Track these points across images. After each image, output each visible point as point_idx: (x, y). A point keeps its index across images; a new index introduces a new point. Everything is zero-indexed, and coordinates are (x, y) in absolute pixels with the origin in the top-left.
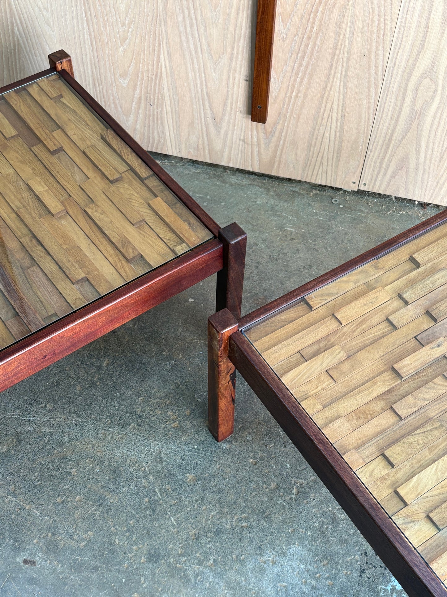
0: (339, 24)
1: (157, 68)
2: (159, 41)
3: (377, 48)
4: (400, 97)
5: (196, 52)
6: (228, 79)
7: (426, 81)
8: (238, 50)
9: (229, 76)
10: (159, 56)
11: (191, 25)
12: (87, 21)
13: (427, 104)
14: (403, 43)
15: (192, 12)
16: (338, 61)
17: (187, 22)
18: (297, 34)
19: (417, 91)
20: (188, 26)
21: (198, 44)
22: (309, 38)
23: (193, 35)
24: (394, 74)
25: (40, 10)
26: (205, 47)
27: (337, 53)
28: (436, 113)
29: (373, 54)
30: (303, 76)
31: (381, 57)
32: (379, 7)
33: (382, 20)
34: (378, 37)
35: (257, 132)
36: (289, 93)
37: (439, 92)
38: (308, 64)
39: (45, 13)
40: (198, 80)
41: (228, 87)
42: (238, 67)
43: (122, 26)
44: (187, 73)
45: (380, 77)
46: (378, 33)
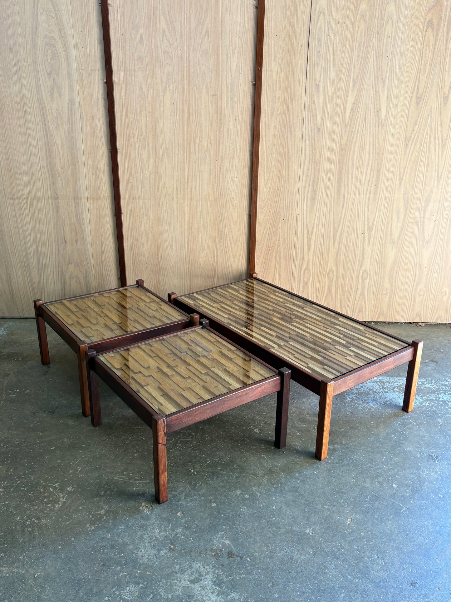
0: (276, 256)
4: (299, 278)
7: (307, 271)
10: (214, 278)
14: (297, 259)
15: (227, 260)
16: (277, 269)
18: (262, 262)
19: (304, 275)
23: (227, 267)
24: (296, 271)
25: (171, 267)
27: (276, 266)
28: (312, 282)
29: (288, 264)
31: (291, 265)
32: (288, 249)
33: (289, 253)
37: (311, 275)
45: (291, 273)
46: (289, 257)
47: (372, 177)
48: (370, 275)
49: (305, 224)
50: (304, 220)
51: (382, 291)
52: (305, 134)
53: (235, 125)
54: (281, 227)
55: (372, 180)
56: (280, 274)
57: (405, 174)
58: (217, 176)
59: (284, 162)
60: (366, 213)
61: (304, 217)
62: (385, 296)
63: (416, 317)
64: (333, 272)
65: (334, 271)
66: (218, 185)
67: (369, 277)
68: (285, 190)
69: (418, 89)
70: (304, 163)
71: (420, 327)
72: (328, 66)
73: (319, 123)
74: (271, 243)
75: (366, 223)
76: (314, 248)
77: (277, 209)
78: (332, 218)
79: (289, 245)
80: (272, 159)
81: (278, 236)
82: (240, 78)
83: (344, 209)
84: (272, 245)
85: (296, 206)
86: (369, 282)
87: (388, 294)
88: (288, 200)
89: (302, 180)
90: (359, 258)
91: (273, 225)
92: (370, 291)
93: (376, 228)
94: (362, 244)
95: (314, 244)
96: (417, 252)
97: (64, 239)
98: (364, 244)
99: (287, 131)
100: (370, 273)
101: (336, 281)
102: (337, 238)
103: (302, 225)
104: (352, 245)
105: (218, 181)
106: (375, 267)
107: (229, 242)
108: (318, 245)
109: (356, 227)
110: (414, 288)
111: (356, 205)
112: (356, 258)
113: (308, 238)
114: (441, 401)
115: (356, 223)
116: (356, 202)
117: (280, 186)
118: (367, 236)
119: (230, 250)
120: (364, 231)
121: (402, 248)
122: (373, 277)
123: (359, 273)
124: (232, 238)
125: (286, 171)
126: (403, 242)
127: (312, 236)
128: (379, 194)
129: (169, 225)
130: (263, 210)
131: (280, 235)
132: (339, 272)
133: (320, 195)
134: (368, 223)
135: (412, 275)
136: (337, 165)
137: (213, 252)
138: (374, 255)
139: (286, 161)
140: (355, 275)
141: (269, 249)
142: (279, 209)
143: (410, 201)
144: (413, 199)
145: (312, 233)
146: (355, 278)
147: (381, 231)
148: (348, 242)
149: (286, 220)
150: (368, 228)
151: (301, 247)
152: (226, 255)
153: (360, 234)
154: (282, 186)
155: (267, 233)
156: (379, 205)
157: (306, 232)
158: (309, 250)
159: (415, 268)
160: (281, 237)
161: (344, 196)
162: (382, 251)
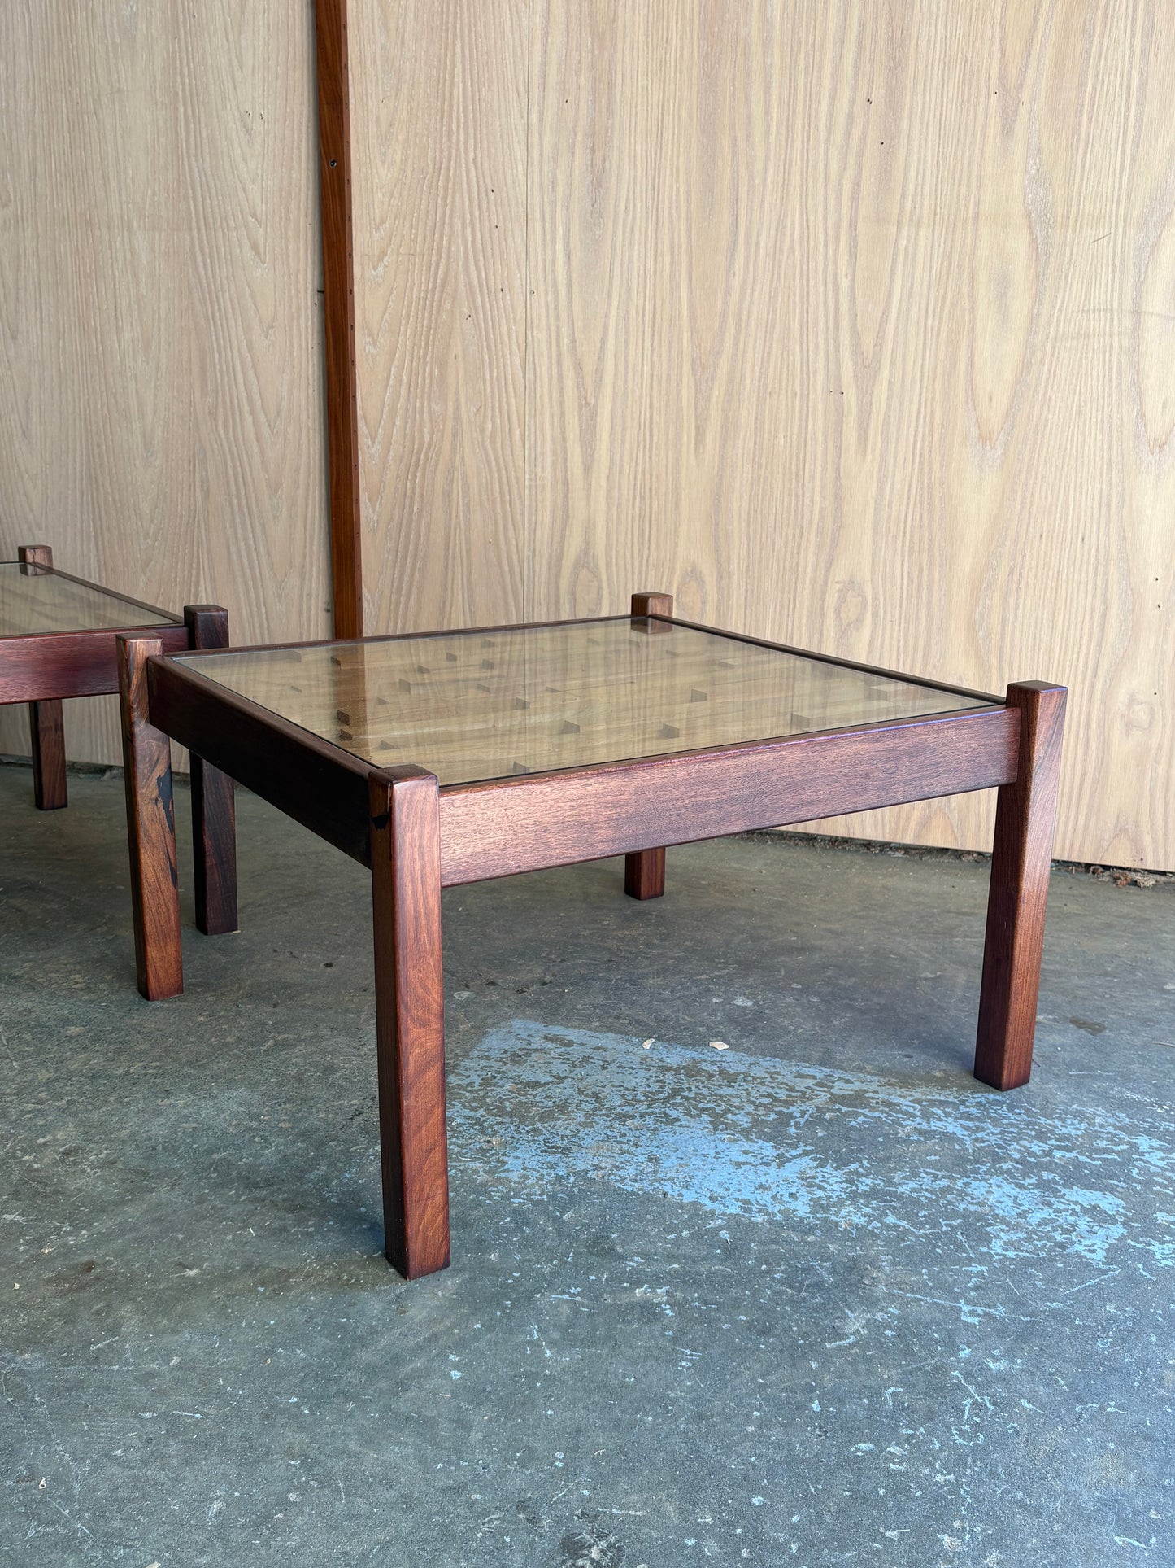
0: (447, 495)
2: (198, 557)
3: (505, 528)
5: (252, 568)
6: (300, 613)
7: (584, 574)
8: (311, 558)
9: (301, 607)
11: (243, 524)
12: (96, 537)
13: (594, 612)
14: (540, 513)
15: (244, 502)
16: (454, 557)
17: (238, 521)
18: (392, 519)
19: (574, 593)
20: (239, 526)
21: (254, 554)
22: (410, 522)
23: (246, 540)
24: (537, 570)
25: (30, 528)
26: (264, 559)
27: (451, 545)
29: (501, 537)
30: (410, 590)
31: (514, 542)
32: (497, 460)
33: (504, 479)
34: (503, 508)
37: (605, 592)
38: (413, 571)
39: (36, 532)
40: (256, 619)
41: (302, 627)
42: (314, 587)
43: (145, 539)
44: (240, 610)
45: (518, 578)
46: (503, 501)
47: (861, 97)
48: (876, 607)
50: (558, 318)
54: (460, 354)
55: (867, 112)
56: (469, 580)
57: (1032, 73)
58: (181, 110)
59: (455, 36)
60: (845, 284)
61: (557, 307)
63: (1116, 836)
64: (701, 582)
65: (707, 579)
66: (188, 152)
67: (868, 616)
68: (468, 171)
70: (546, 34)
71: (1133, 889)
74: (421, 431)
76: (612, 460)
77: (438, 262)
78: (685, 313)
80: (404, 22)
81: (451, 397)
83: (739, 264)
84: (427, 438)
85: (521, 248)
86: (871, 642)
88: (486, 223)
89: (541, 120)
90: (822, 517)
91: (427, 344)
93: (893, 363)
94: (831, 445)
95: (612, 442)
96: (1109, 495)
98: (839, 447)
100: (875, 599)
102: (713, 413)
103: (554, 348)
104: (785, 447)
105: (188, 134)
106: (898, 565)
107: (249, 419)
108: (627, 446)
109: (798, 358)
110: (1099, 687)
111: (792, 241)
112: (807, 517)
113: (580, 409)
114: (956, 1214)
115: (797, 335)
116: (793, 223)
117: (445, 154)
118: (854, 404)
119: (257, 459)
120: (839, 378)
121: (1029, 471)
122: (889, 615)
123: (824, 593)
124: (259, 403)
125: (468, 76)
126: (1035, 440)
127: (596, 398)
128: (904, 188)
129: (14, 338)
130: (380, 268)
131: (457, 393)
132: (729, 585)
133: (624, 192)
134: (856, 336)
135: (1087, 618)
136: (695, 39)
137: (186, 466)
138: (890, 505)
139: (462, 30)
140: (807, 603)
141: (418, 460)
142: (448, 264)
143: (1059, 219)
144: (1074, 209)
145: (598, 385)
146: (804, 621)
147: (918, 377)
148: (766, 436)
149: (481, 316)
150: (855, 364)
151: (554, 453)
152: (240, 479)
153: (820, 391)
154: (454, 151)
155: (405, 378)
156: (902, 248)
157: (570, 382)
158: (587, 470)
159: (1100, 577)
160: (463, 400)
161: (736, 201)
162: (930, 479)
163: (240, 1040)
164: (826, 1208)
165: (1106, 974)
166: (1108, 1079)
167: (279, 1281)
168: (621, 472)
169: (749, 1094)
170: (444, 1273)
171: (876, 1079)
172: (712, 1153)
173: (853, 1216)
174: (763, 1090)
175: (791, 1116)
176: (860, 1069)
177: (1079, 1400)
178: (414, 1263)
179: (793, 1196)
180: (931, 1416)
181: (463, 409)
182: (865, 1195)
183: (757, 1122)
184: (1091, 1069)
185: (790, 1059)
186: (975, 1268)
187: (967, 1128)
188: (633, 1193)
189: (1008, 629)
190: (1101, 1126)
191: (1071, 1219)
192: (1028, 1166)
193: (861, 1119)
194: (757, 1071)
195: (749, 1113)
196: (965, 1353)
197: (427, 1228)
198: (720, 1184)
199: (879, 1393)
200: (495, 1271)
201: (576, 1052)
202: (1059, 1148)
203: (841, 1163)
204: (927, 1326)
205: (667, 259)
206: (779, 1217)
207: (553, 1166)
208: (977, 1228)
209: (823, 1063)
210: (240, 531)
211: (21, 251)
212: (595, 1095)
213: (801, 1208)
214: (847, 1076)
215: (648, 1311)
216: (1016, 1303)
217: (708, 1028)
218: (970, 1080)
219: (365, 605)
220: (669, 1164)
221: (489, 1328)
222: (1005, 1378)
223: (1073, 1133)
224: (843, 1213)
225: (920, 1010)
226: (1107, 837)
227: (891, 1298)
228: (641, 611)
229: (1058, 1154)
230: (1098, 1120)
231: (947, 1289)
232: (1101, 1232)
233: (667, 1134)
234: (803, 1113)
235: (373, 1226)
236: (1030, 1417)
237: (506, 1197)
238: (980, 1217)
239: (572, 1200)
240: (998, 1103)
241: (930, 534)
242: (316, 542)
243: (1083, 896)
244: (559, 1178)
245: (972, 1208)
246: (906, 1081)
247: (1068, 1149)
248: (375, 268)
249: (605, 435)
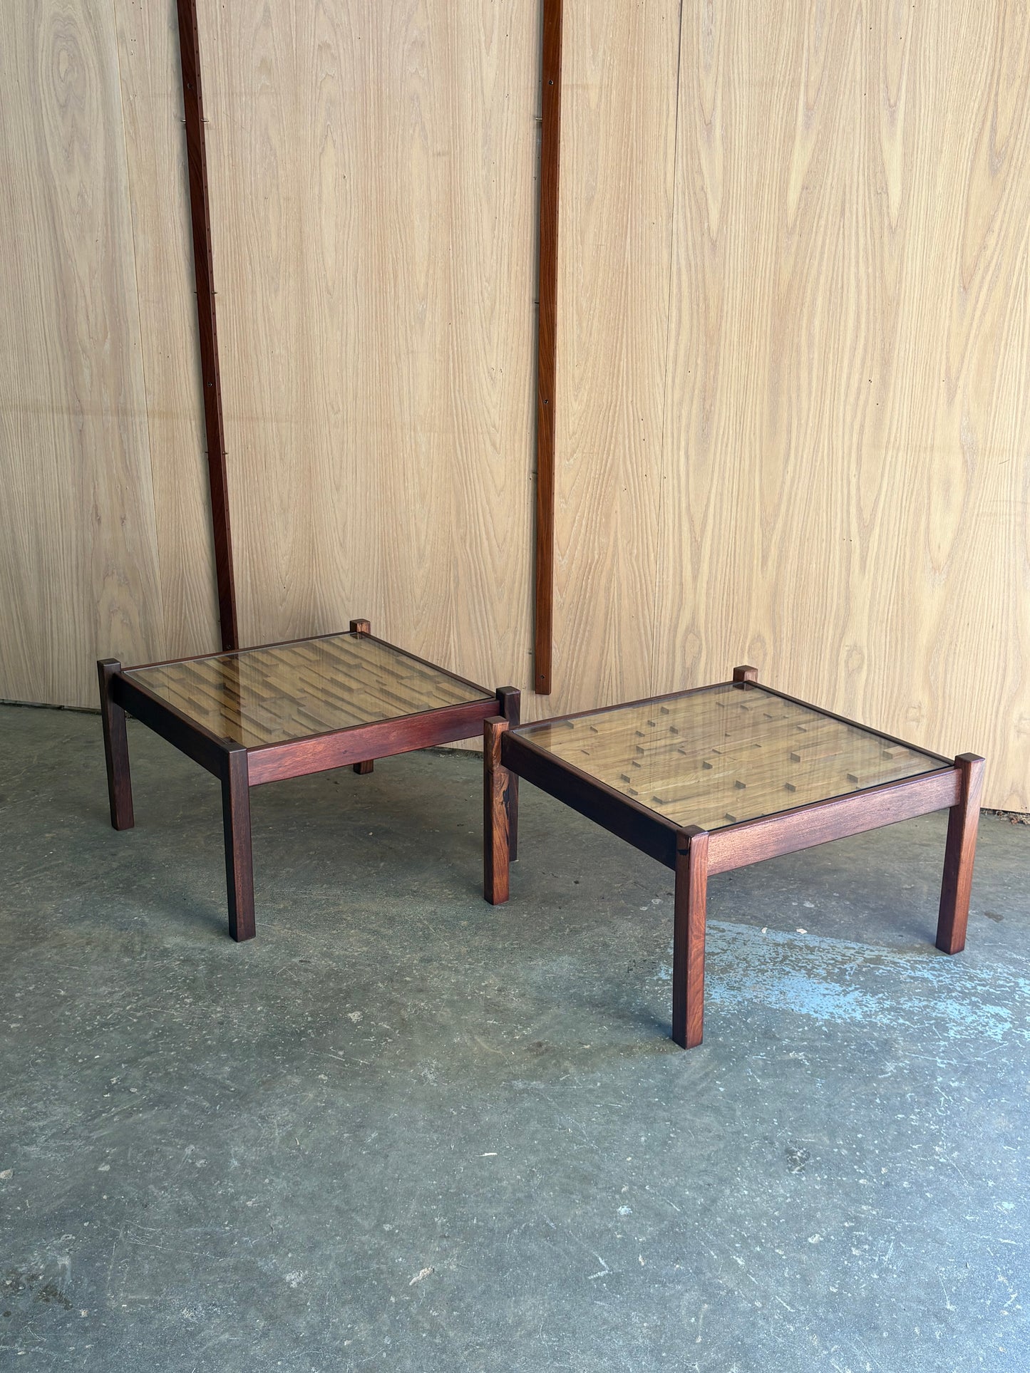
0: (608, 589)
1: (447, 650)
2: (450, 621)
3: (643, 609)
4: (671, 655)
5: (484, 628)
6: (513, 655)
7: (691, 636)
8: (521, 623)
9: (514, 651)
10: (449, 636)
11: (480, 602)
12: (385, 607)
13: (697, 659)
14: (664, 601)
15: (480, 590)
16: (610, 624)
17: (476, 601)
18: (572, 602)
19: (684, 647)
20: (476, 604)
21: (485, 619)
22: (584, 604)
23: (481, 611)
24: (662, 633)
25: (342, 600)
26: (491, 624)
27: (609, 617)
28: (706, 668)
29: (640, 614)
30: (582, 643)
31: (648, 615)
32: (639, 571)
33: (643, 581)
34: (642, 598)
35: (542, 710)
36: (569, 662)
37: (704, 647)
38: (584, 631)
39: (346, 603)
41: (513, 662)
42: (522, 639)
43: (417, 609)
44: (475, 652)
45: (650, 637)
46: (642, 595)
47: (865, 379)
48: (870, 661)
49: (684, 505)
50: (679, 492)
51: (907, 711)
52: (678, 255)
53: (496, 232)
54: (619, 511)
55: (869, 388)
56: (619, 638)
57: (964, 372)
58: (451, 364)
59: (623, 332)
60: (854, 480)
61: (679, 486)
62: (914, 724)
63: (1011, 794)
64: (763, 642)
65: (767, 641)
66: (454, 388)
67: (865, 667)
68: (627, 407)
69: (994, 130)
70: (678, 334)
71: (1021, 826)
72: (736, 71)
73: (714, 227)
74: (593, 553)
75: (853, 510)
76: (710, 573)
77: (608, 458)
78: (757, 493)
79: (641, 559)
80: (592, 323)
81: (612, 534)
82: (506, 108)
83: (790, 468)
84: (596, 557)
85: (658, 453)
86: (867, 680)
87: (925, 721)
88: (638, 438)
89: (673, 382)
90: (838, 609)
91: (599, 504)
92: (871, 705)
93: (882, 525)
94: (843, 569)
95: (711, 562)
96: (1008, 604)
97: (97, 515)
98: (848, 570)
99: (628, 247)
100: (869, 656)
101: (773, 671)
102: (773, 548)
103: (677, 508)
104: (816, 569)
105: (455, 378)
106: (883, 637)
107: (486, 543)
108: (720, 565)
109: (825, 520)
110: (1002, 709)
111: (823, 456)
112: (829, 609)
113: (691, 544)
114: (931, 1018)
115: (825, 508)
116: (824, 445)
117: (614, 397)
118: (858, 547)
119: (490, 566)
120: (849, 532)
121: (961, 588)
122: (877, 666)
123: (838, 651)
124: (492, 534)
125: (630, 355)
126: (965, 571)
127: (702, 540)
128: (890, 429)
129: (337, 489)
130: (572, 460)
131: (616, 532)
132: (781, 646)
133: (722, 424)
134: (860, 510)
135: (995, 671)
136: (768, 343)
137: (445, 567)
138: (879, 603)
139: (627, 330)
140: (828, 657)
141: (590, 568)
142: (613, 459)
143: (980, 450)
144: (988, 445)
145: (703, 530)
146: (826, 667)
147: (897, 533)
148: (805, 562)
149: (633, 490)
150: (859, 525)
151: (675, 568)
152: (479, 577)
153: (837, 539)
154: (619, 397)
155: (584, 523)
156: (888, 463)
157: (686, 527)
158: (695, 578)
159: (1002, 649)
160: (619, 536)
161: (789, 432)
162: (903, 590)
163: (551, 928)
164: (870, 1016)
165: (1004, 884)
166: (1005, 947)
167: (629, 1050)
168: (716, 579)
169: (823, 958)
170: (701, 1046)
171: (886, 949)
172: (810, 989)
173: (883, 1020)
174: (830, 956)
175: (846, 970)
176: (877, 944)
177: (989, 1097)
178: (689, 1042)
179: (853, 1010)
180: (927, 1104)
181: (619, 541)
182: (887, 1009)
183: (829, 973)
184: (996, 942)
185: (840, 939)
186: (942, 1043)
187: (934, 975)
188: (776, 1009)
189: (949, 676)
190: (1000, 973)
191: (986, 1020)
192: (965, 994)
193: (881, 971)
194: (824, 946)
195: (824, 969)
196: (940, 1079)
197: (695, 1027)
198: (818, 1005)
199: (904, 1096)
200: (724, 1046)
201: (729, 936)
202: (979, 985)
203: (874, 994)
204: (923, 1068)
205: (747, 463)
206: (848, 1020)
207: (735, 996)
208: (942, 1024)
209: (857, 940)
210: (477, 607)
211: (345, 439)
212: (745, 959)
213: (858, 1016)
214: (871, 948)
215: (798, 1063)
216: (961, 1058)
217: (794, 921)
218: (933, 949)
219: (553, 650)
220: (791, 995)
221: (729, 1070)
222: (958, 1089)
223: (987, 977)
224: (878, 1018)
225: (905, 908)
226: (1005, 794)
227: (905, 1056)
228: (740, 679)
229: (979, 988)
230: (999, 970)
231: (930, 1052)
232: (1000, 1026)
233: (786, 980)
234: (852, 968)
235: (661, 1026)
236: (969, 1104)
237: (717, 1012)
238: (943, 1019)
239: (749, 1013)
240: (949, 961)
241: (903, 620)
242: (524, 614)
243: (992, 831)
244: (739, 1002)
245: (939, 1015)
246: (901, 950)
247: (984, 986)
248: (568, 460)
249: (707, 558)
